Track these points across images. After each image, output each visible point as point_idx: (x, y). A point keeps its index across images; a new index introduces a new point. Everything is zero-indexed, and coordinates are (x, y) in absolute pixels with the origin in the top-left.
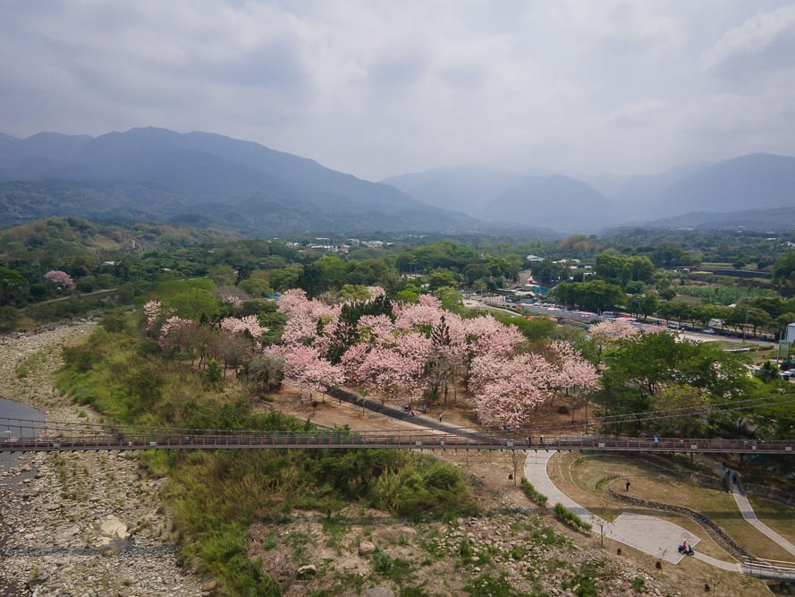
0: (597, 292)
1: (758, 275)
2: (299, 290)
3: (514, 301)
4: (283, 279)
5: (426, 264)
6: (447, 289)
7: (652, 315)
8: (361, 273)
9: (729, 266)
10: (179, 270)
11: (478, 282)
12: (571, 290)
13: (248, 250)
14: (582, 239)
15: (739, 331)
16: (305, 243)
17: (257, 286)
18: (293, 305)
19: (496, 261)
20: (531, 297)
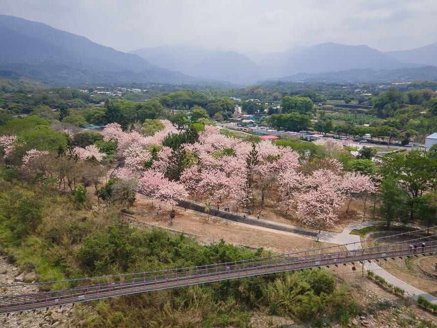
0: (296, 119)
1: (359, 107)
2: (116, 124)
3: (242, 126)
4: (93, 116)
5: (178, 103)
6: (203, 120)
7: (329, 133)
8: (147, 111)
9: (343, 102)
10: (9, 109)
11: (217, 114)
12: (279, 119)
13: (58, 95)
14: (257, 88)
15: (381, 140)
16: (91, 90)
17: (76, 121)
18: (115, 135)
19: (223, 101)
20: (252, 123)
